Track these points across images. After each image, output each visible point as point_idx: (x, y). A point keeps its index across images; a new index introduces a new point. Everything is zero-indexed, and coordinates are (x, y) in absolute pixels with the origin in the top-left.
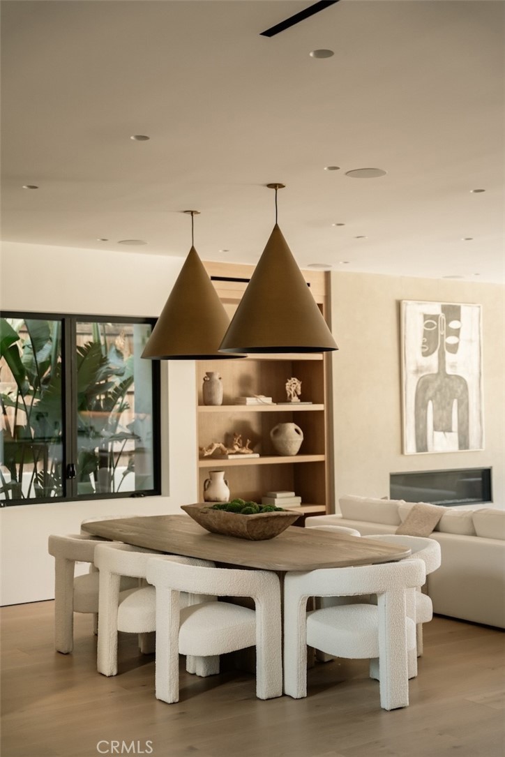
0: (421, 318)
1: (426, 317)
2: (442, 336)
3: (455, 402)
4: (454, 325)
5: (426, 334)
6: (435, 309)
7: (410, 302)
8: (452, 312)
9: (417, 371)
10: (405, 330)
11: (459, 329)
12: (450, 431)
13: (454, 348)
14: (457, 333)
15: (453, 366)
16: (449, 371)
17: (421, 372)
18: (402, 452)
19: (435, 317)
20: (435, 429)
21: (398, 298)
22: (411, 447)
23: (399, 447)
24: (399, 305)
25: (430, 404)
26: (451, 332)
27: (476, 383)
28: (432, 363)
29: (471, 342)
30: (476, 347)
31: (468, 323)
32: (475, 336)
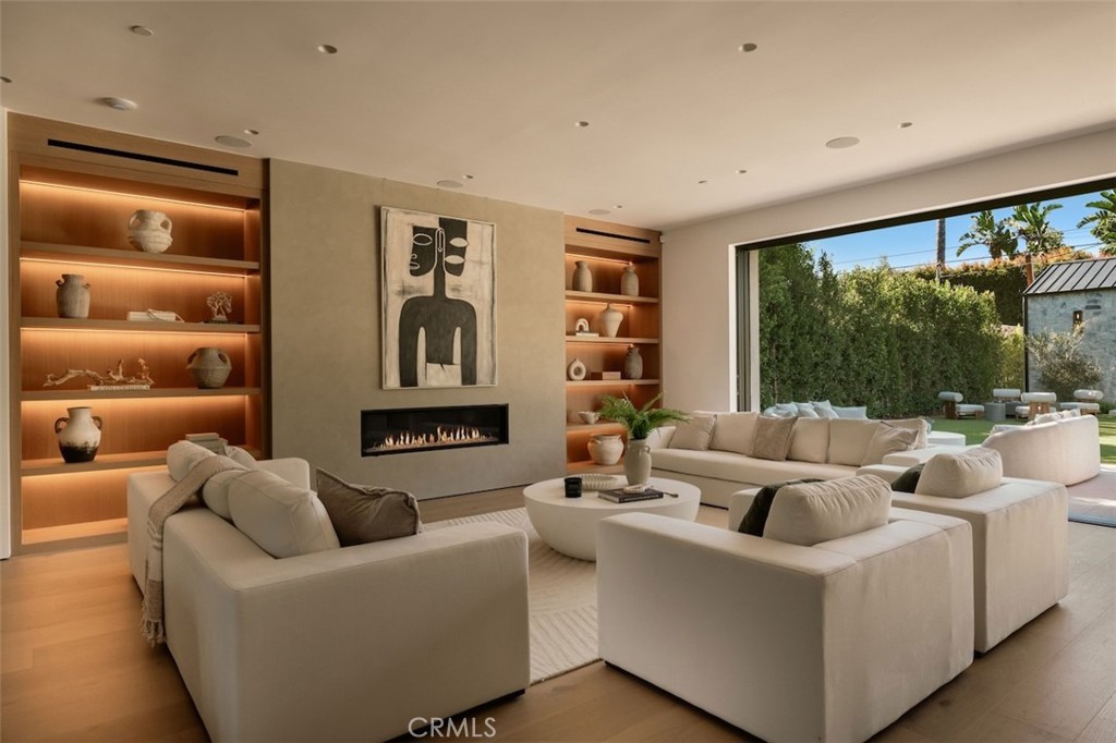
0: (410, 230)
1: (416, 229)
2: (440, 255)
3: (458, 330)
4: (457, 242)
5: (415, 249)
6: (431, 222)
7: (392, 210)
8: (455, 228)
9: (403, 292)
10: (386, 242)
11: (465, 248)
12: (451, 363)
13: (457, 270)
14: (461, 252)
15: (456, 289)
16: (449, 294)
17: (410, 293)
18: (381, 387)
19: (431, 231)
20: (429, 360)
21: (378, 204)
22: (393, 379)
23: (376, 378)
24: (378, 212)
25: (422, 332)
26: (452, 250)
27: (487, 310)
28: (425, 284)
29: (481, 263)
30: (487, 270)
31: (477, 241)
32: (487, 258)
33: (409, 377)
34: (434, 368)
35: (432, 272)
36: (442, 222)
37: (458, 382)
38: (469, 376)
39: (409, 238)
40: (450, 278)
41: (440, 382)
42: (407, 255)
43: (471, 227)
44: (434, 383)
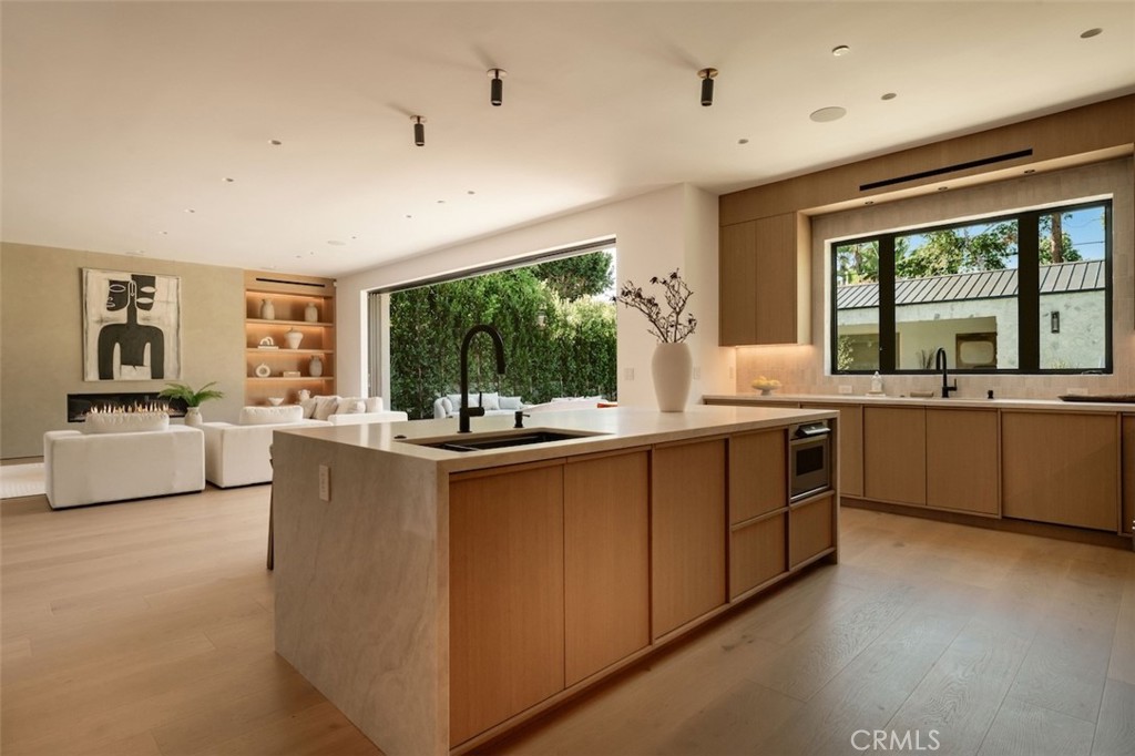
0: (108, 283)
1: (112, 282)
2: (132, 298)
3: (148, 345)
4: (146, 289)
5: (111, 294)
6: (126, 277)
7: (92, 271)
8: (145, 280)
9: (102, 321)
10: (87, 290)
11: (154, 293)
12: (142, 365)
13: (147, 307)
14: (151, 296)
15: (145, 319)
16: (140, 322)
17: (107, 322)
18: (83, 379)
19: (125, 283)
20: (124, 362)
21: (81, 266)
22: (93, 375)
23: (79, 375)
24: (81, 271)
25: (117, 345)
26: (143, 295)
27: (174, 332)
28: (121, 316)
29: (168, 302)
30: (173, 307)
31: (164, 290)
32: (173, 299)
33: (106, 372)
34: (127, 369)
35: (126, 308)
36: (134, 277)
37: (149, 377)
38: (157, 373)
39: (106, 288)
40: (140, 313)
41: (131, 377)
42: (105, 298)
43: (158, 280)
44: (128, 378)
